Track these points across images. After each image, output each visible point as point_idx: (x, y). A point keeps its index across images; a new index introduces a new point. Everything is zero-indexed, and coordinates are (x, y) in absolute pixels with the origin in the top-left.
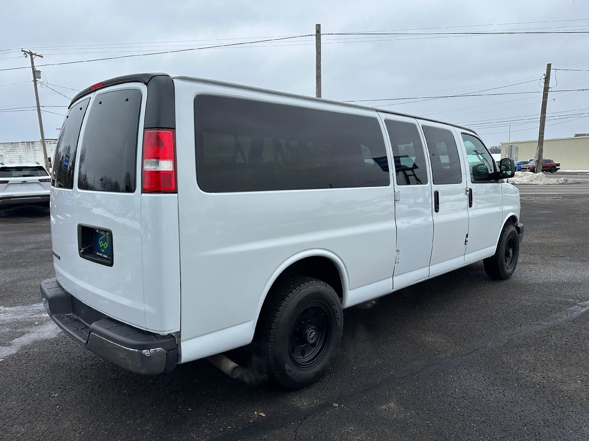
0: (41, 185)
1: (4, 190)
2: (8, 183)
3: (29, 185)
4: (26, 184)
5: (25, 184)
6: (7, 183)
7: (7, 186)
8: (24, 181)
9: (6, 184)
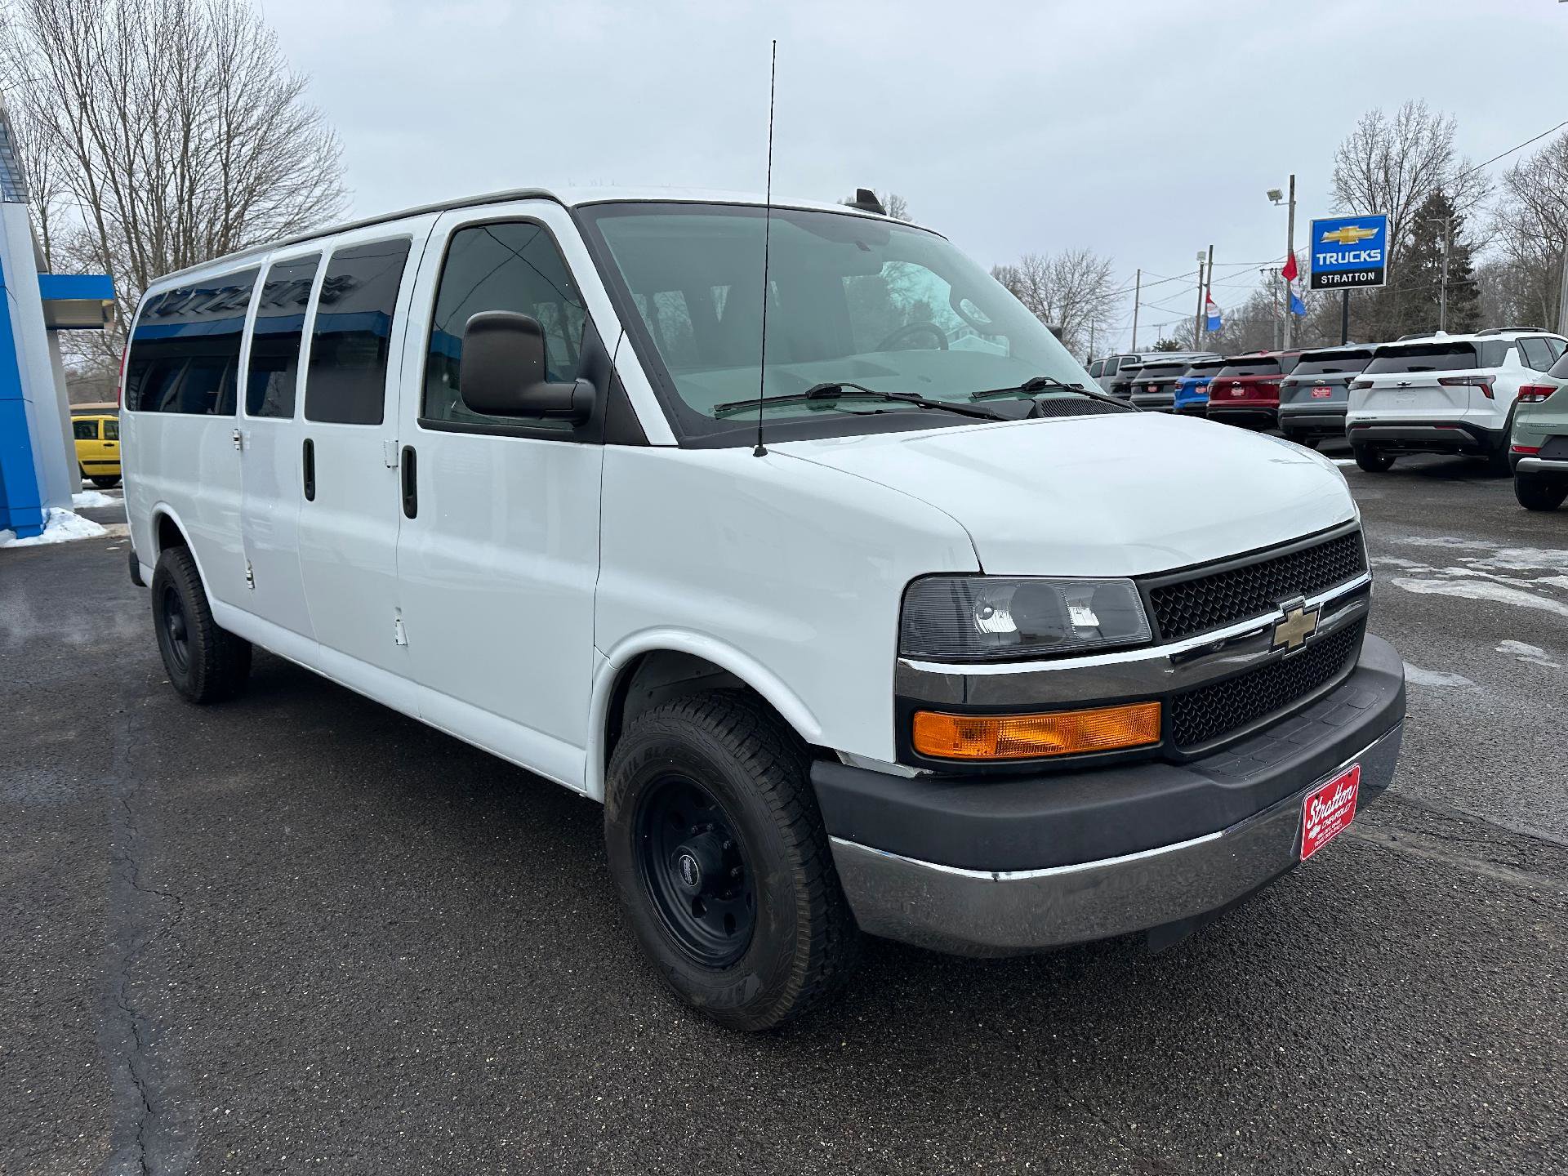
0: (1443, 392)
1: (1364, 405)
2: (1373, 387)
3: (1418, 393)
4: (1410, 392)
5: (1405, 391)
6: (1370, 387)
7: (1369, 397)
8: (1404, 384)
9: (1369, 390)
